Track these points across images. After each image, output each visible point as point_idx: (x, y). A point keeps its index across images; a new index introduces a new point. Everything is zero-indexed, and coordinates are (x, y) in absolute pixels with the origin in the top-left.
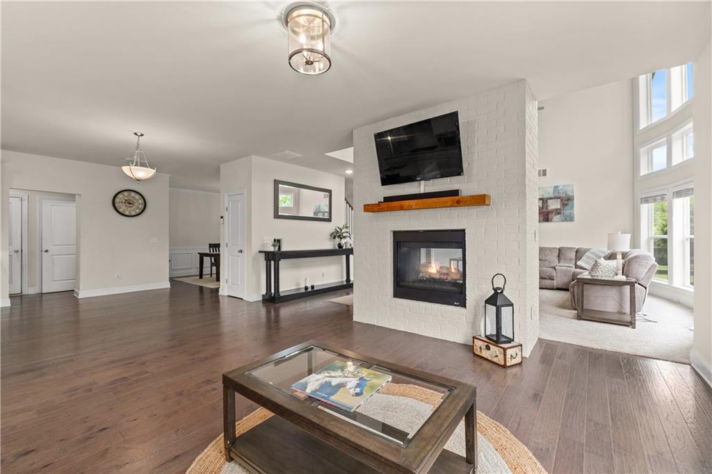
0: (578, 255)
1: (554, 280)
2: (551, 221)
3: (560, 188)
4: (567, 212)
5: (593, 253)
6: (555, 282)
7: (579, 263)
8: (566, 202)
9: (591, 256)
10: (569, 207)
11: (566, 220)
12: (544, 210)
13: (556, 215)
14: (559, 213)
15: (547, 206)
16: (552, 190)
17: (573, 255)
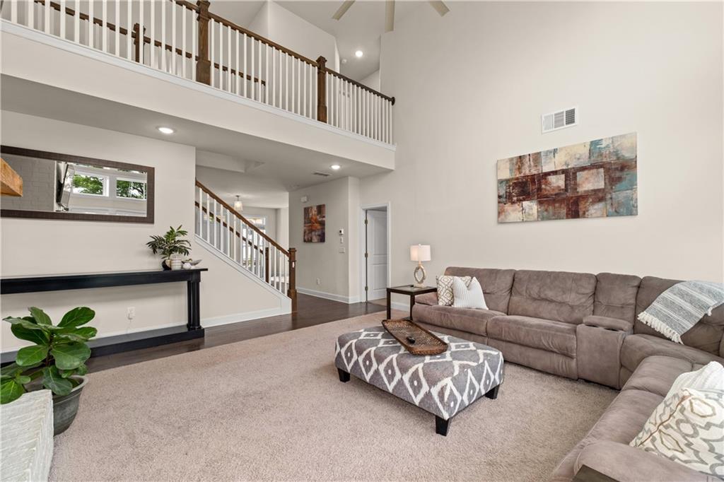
0: (643, 295)
1: (572, 357)
2: (584, 216)
3: (604, 145)
4: (620, 195)
5: (682, 295)
6: (573, 363)
7: (644, 317)
8: (618, 174)
9: (678, 300)
10: (624, 184)
11: (617, 213)
12: (569, 194)
13: (593, 203)
14: (601, 200)
15: (576, 184)
16: (586, 151)
17: (628, 295)
